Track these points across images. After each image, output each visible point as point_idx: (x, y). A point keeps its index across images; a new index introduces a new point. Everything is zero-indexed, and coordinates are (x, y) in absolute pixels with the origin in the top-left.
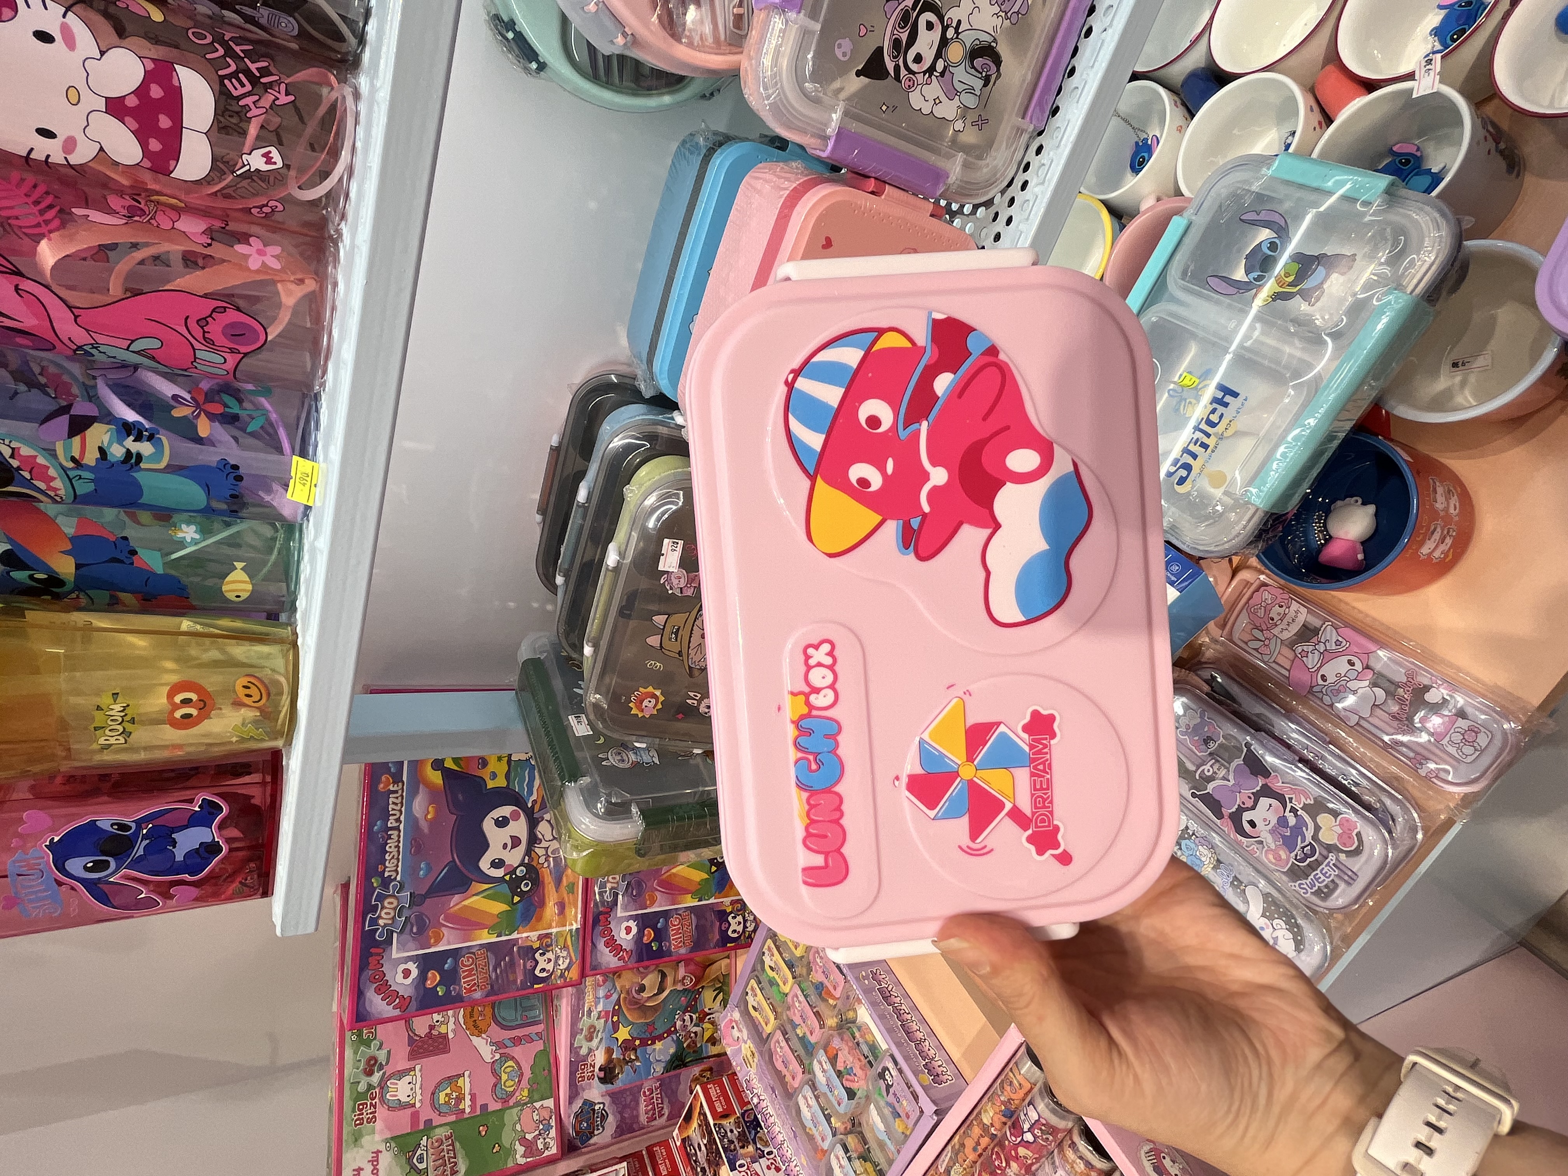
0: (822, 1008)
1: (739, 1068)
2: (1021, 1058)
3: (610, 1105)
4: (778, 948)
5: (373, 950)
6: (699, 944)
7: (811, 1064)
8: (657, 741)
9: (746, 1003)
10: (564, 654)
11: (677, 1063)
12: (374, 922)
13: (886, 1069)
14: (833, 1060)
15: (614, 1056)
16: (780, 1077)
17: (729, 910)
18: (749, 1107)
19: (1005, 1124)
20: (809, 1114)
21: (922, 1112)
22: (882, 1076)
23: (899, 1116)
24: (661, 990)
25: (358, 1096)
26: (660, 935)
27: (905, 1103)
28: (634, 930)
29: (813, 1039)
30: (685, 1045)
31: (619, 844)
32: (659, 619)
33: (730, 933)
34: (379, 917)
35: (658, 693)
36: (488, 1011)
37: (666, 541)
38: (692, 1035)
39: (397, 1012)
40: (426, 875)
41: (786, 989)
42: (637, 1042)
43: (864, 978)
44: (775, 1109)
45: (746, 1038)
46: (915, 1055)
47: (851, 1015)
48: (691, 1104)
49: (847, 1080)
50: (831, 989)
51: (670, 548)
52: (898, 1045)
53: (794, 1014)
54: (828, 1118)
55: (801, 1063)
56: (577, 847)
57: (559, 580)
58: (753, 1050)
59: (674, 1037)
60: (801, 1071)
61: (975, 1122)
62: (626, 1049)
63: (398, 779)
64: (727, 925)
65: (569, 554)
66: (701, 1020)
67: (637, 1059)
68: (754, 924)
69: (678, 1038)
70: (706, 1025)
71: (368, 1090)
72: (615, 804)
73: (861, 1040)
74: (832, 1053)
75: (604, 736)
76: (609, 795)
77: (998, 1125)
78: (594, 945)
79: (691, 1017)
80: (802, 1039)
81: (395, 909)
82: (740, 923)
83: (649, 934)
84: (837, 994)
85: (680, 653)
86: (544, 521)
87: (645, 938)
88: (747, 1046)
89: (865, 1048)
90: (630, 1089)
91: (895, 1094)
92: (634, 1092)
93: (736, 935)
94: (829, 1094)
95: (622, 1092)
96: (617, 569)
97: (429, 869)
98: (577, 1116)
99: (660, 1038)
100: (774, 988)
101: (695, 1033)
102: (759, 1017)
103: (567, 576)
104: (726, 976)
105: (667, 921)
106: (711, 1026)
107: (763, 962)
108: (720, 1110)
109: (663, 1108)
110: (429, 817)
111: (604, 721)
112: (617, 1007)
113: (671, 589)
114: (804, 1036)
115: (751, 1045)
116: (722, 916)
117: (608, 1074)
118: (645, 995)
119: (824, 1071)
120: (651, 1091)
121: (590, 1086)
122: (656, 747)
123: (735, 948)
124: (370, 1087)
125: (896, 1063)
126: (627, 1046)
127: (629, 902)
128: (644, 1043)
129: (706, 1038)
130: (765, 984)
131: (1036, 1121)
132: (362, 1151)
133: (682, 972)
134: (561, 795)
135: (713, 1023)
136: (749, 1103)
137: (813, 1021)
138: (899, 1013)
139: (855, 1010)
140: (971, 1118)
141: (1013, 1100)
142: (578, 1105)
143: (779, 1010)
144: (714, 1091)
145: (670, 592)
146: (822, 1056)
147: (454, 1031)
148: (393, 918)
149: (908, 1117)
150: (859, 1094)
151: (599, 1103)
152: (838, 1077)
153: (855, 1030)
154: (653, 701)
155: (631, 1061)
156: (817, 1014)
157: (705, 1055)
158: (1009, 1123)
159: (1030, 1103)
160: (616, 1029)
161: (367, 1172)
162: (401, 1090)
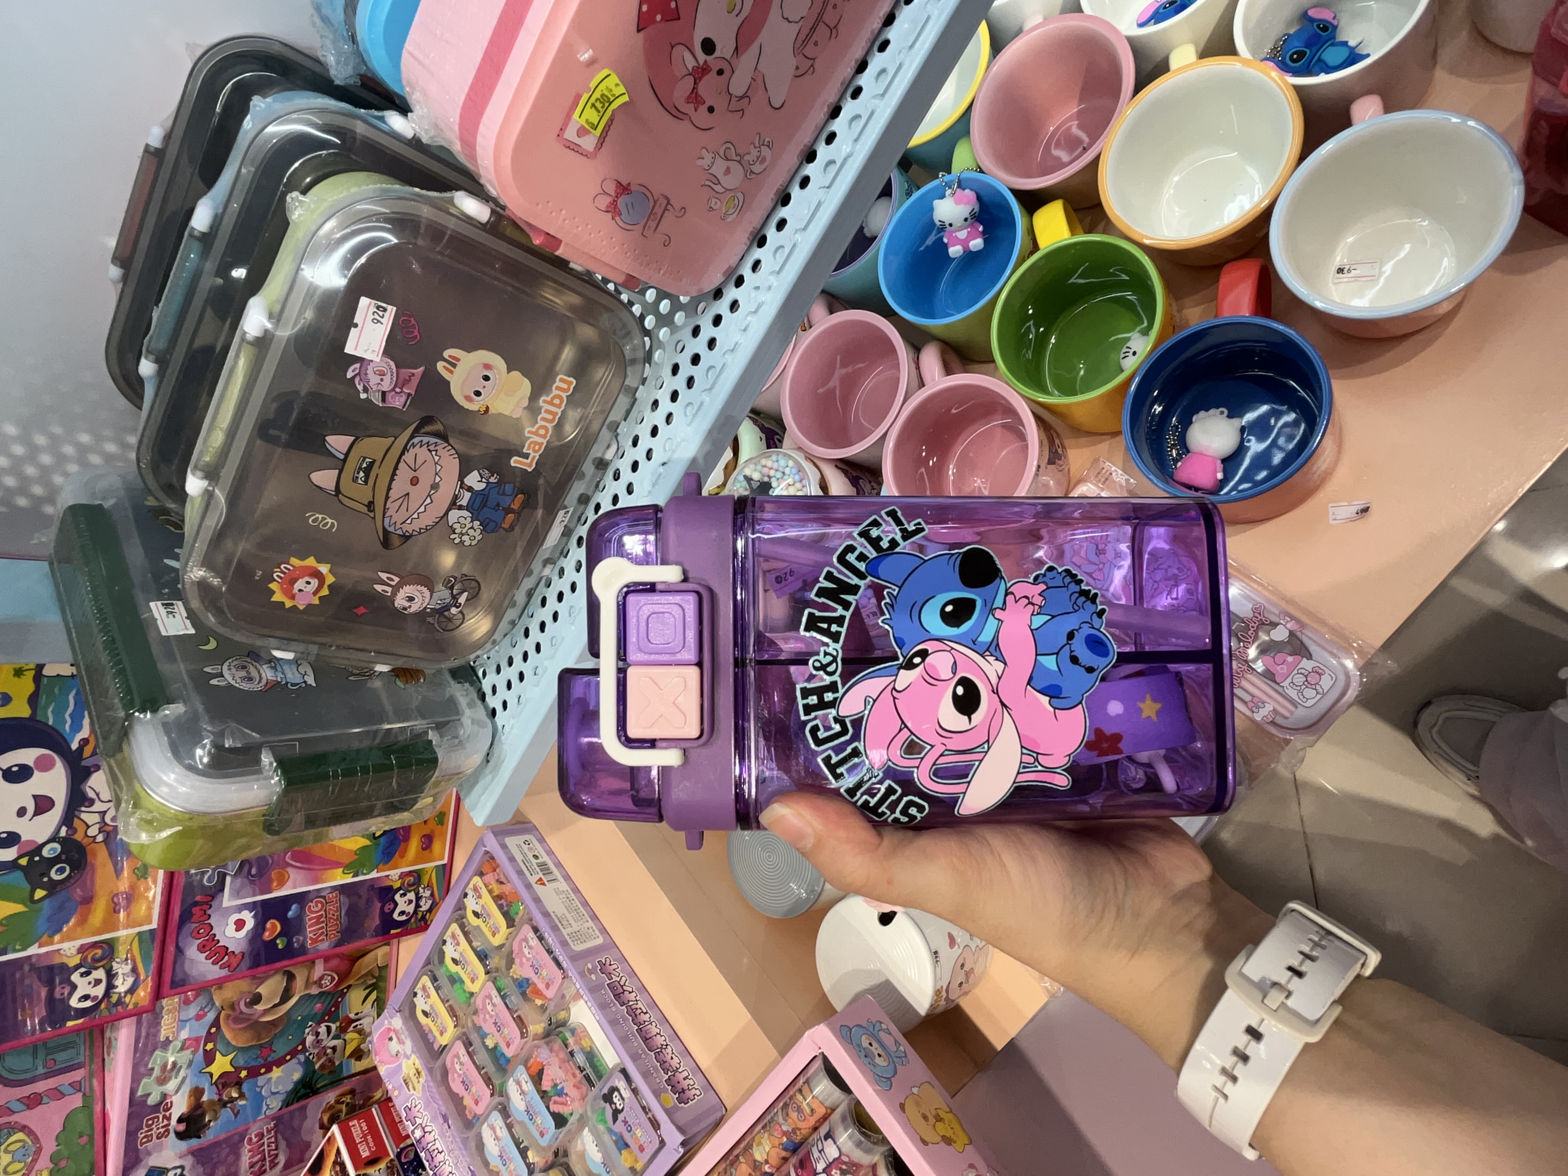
0: (526, 1011)
1: (396, 1093)
2: (816, 1073)
3: (193, 1167)
4: (466, 934)
6: (349, 933)
7: (503, 1084)
8: (314, 649)
9: (413, 1007)
10: (151, 502)
11: (302, 1091)
13: (614, 1089)
14: (537, 1078)
15: (205, 1098)
16: (457, 1101)
17: (397, 885)
18: (408, 1142)
19: (785, 1159)
20: (497, 1149)
21: (662, 1143)
22: (608, 1098)
23: (627, 1146)
24: (286, 998)
26: (291, 928)
27: (639, 1133)
28: (250, 924)
29: (509, 1053)
30: (317, 1067)
31: (237, 816)
32: (338, 443)
33: (395, 916)
35: (324, 569)
37: (364, 301)
38: (329, 1051)
41: (474, 988)
42: (244, 1074)
43: (591, 972)
44: (446, 1142)
45: (409, 1052)
46: (655, 1069)
47: (562, 1015)
48: (322, 1150)
49: (555, 1103)
50: (541, 986)
51: (370, 317)
52: (635, 1057)
53: (485, 1020)
54: (523, 1153)
55: (488, 1081)
56: (149, 822)
57: (146, 368)
58: (420, 1069)
59: (302, 1057)
60: (489, 1092)
61: (742, 1159)
62: (225, 1086)
64: (392, 906)
65: (171, 322)
66: (343, 1030)
67: (242, 1096)
68: (430, 902)
69: (307, 1058)
70: (350, 1035)
72: (231, 750)
73: (576, 1048)
74: (535, 1070)
75: (218, 637)
76: (221, 735)
77: (775, 1161)
78: (180, 951)
79: (329, 1029)
80: (494, 1053)
82: (410, 902)
83: (274, 927)
84: (550, 993)
85: (370, 505)
86: (125, 279)
87: (267, 934)
88: (411, 1062)
89: (580, 1059)
90: (227, 1140)
91: (625, 1122)
92: (233, 1143)
93: (404, 918)
94: (528, 1122)
95: (213, 1145)
96: (263, 342)
99: (280, 1062)
100: (457, 986)
101: (334, 1049)
102: (431, 1025)
103: (162, 361)
104: (384, 968)
105: (302, 908)
106: (356, 1035)
107: (442, 954)
108: (365, 1154)
109: (277, 1155)
111: (219, 612)
112: (213, 1030)
113: (366, 390)
114: (496, 1047)
115: (417, 1062)
116: (386, 893)
117: (192, 1125)
118: (260, 1007)
119: (523, 1093)
120: (261, 1136)
121: (160, 1148)
122: (312, 658)
123: (398, 936)
125: (628, 1079)
126: (226, 1081)
127: (243, 886)
128: (254, 1073)
129: (348, 1051)
130: (443, 981)
131: (835, 1160)
133: (319, 969)
134: (125, 734)
135: (360, 1032)
136: (408, 1136)
137: (512, 1030)
138: (633, 1013)
139: (568, 1010)
140: (736, 1152)
141: (800, 1129)
143: (460, 1013)
144: (357, 1127)
145: (363, 396)
146: (521, 1074)
149: (642, 1149)
150: (572, 1120)
151: (176, 1168)
152: (542, 1098)
153: (568, 1035)
154: (315, 583)
155: (232, 1100)
156: (520, 1022)
157: (345, 1074)
158: (794, 1160)
159: (828, 1136)
160: (209, 1058)
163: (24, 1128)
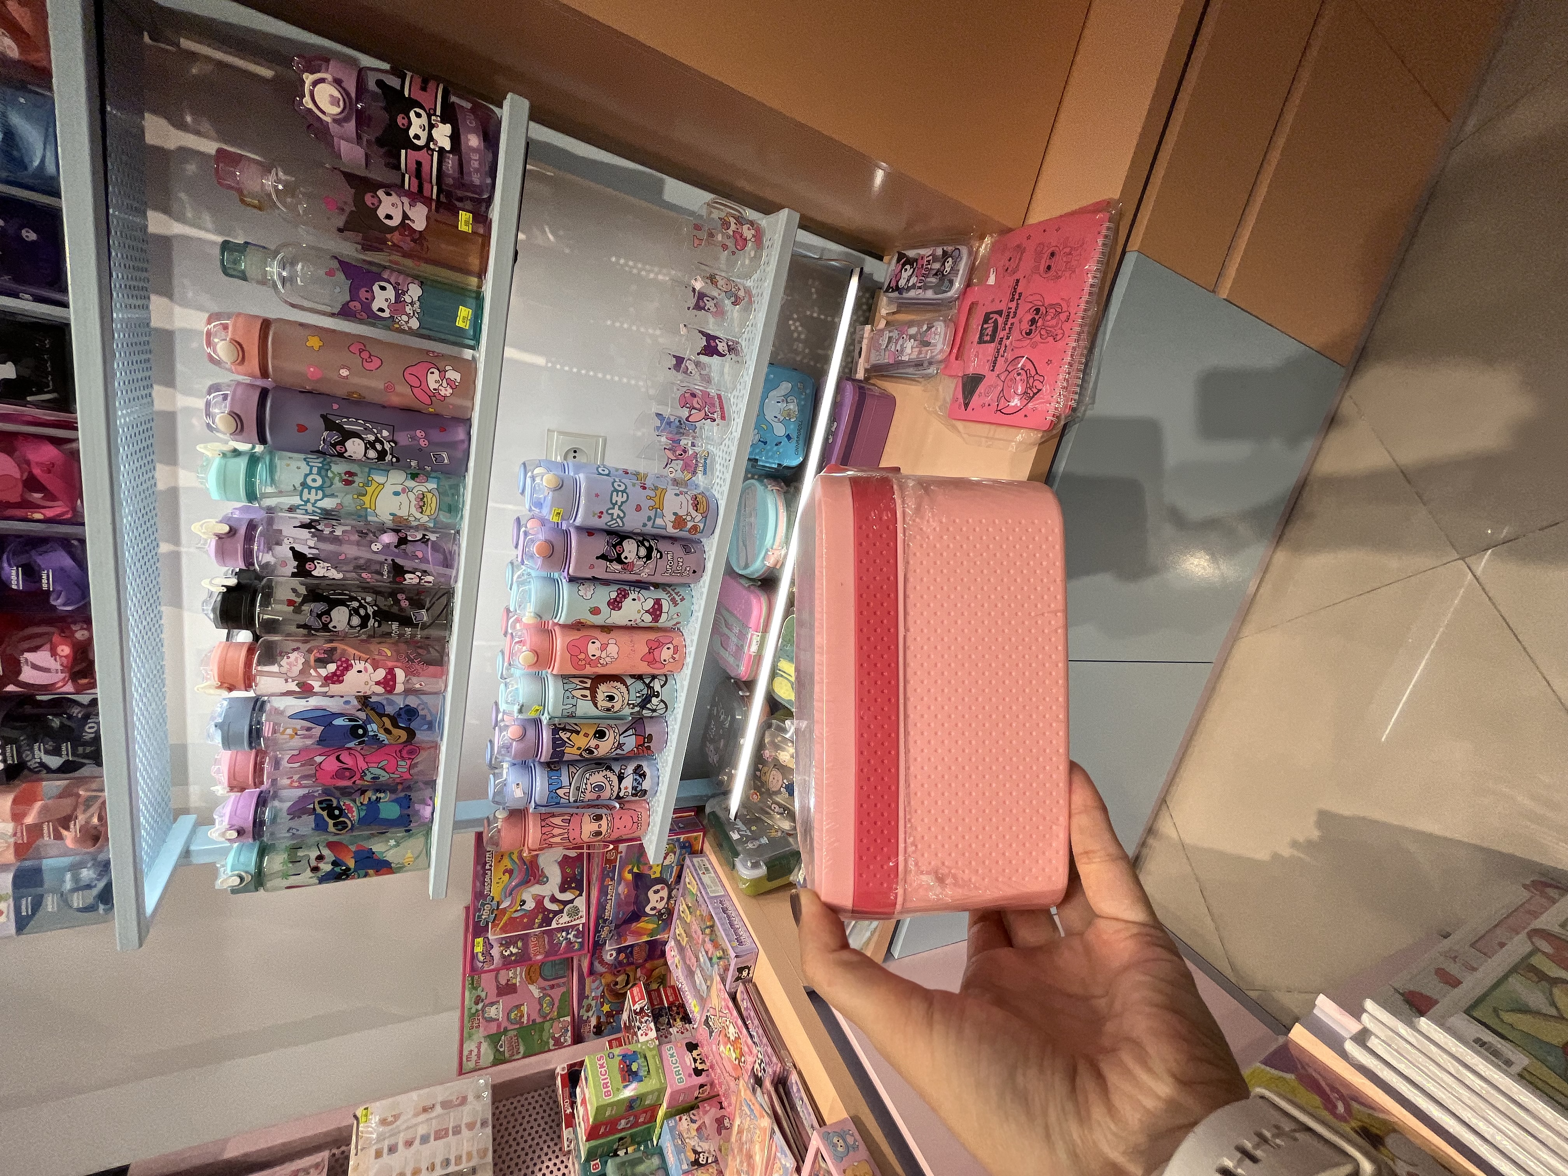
25: (471, 1015)
36: (538, 971)
71: (476, 1012)
132: (473, 1042)
147: (520, 982)
161: (475, 1052)
162: (492, 1012)
163: (550, 996)
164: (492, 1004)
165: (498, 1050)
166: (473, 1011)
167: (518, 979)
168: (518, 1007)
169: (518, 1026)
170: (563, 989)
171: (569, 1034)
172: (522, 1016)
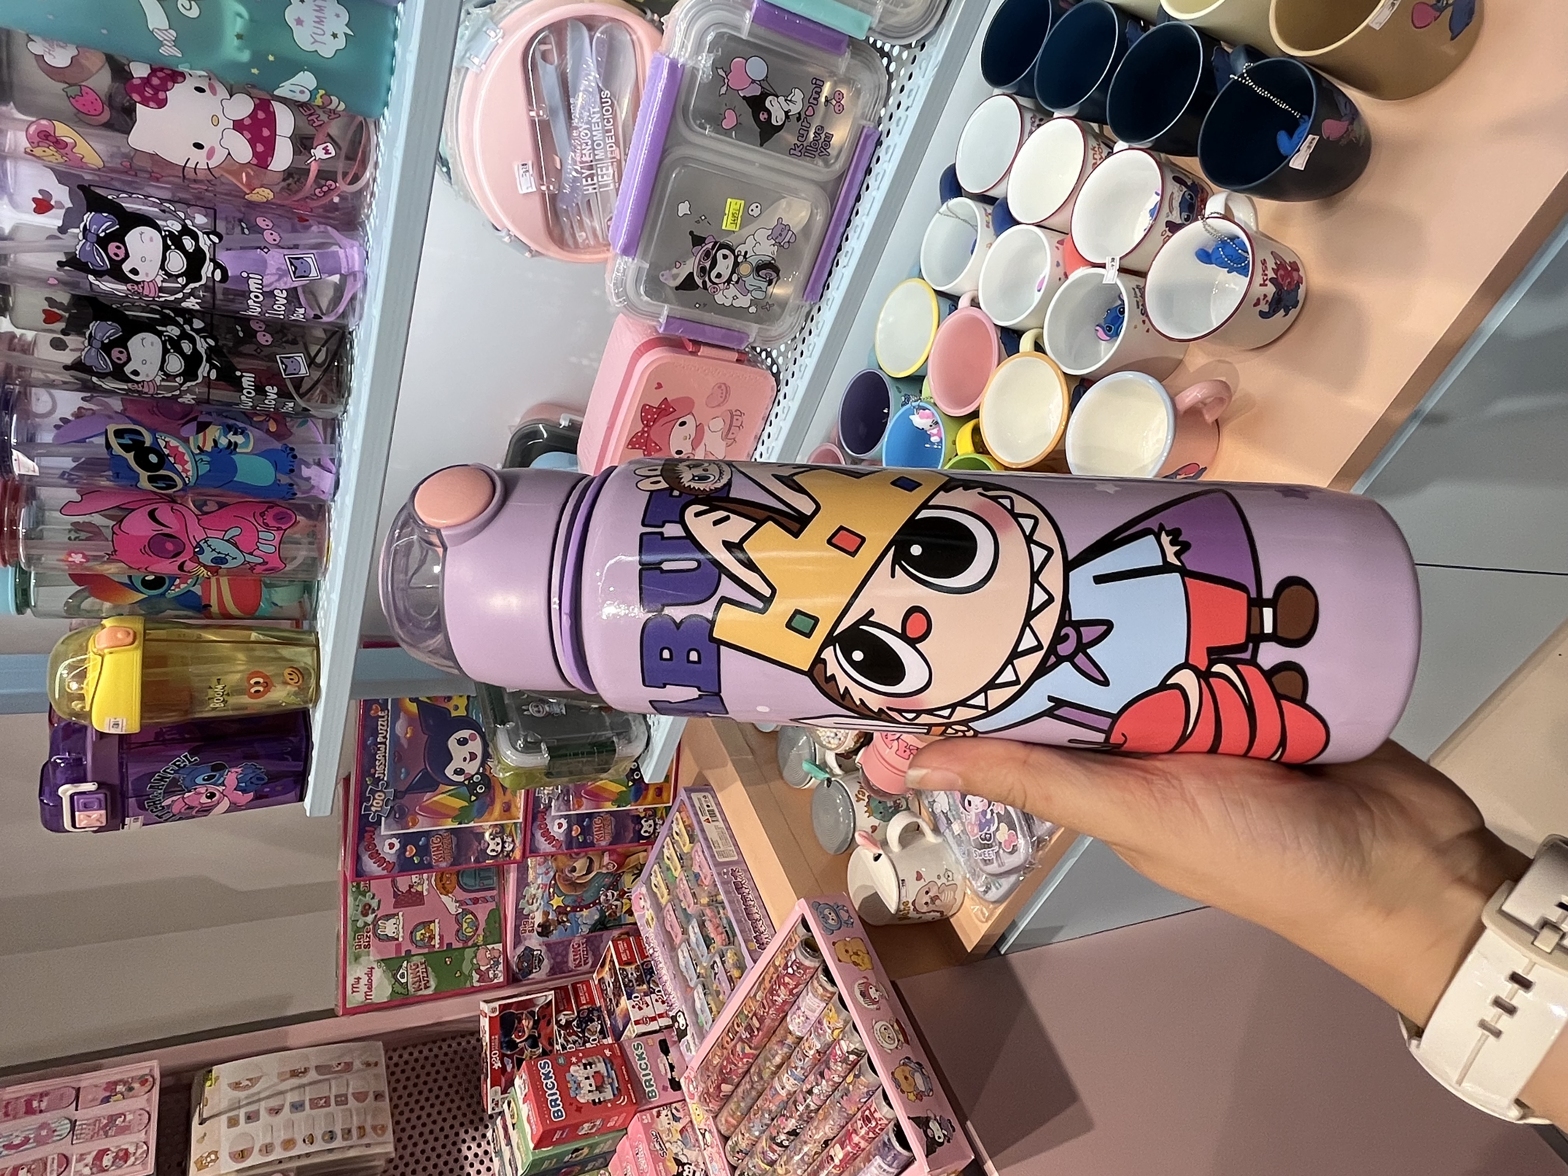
0: (697, 890)
1: (642, 928)
2: (799, 923)
3: (545, 952)
4: (673, 844)
5: (367, 828)
6: (617, 839)
7: (688, 928)
9: (651, 881)
11: (600, 926)
12: (368, 809)
15: (550, 917)
16: (668, 935)
17: (642, 815)
20: (684, 963)
24: (589, 871)
25: (357, 930)
26: (586, 831)
28: (565, 826)
29: (689, 911)
30: (607, 914)
31: (533, 769)
33: (642, 832)
34: (372, 805)
36: (454, 877)
38: (614, 907)
39: (385, 872)
40: (405, 778)
41: (676, 874)
42: (569, 909)
44: (663, 958)
46: (749, 929)
48: (605, 956)
53: (680, 893)
54: (695, 965)
55: (682, 928)
56: (504, 769)
58: (653, 916)
59: (599, 907)
60: (681, 932)
62: (560, 913)
63: (384, 707)
64: (640, 827)
66: (621, 896)
67: (569, 921)
69: (602, 908)
70: (625, 900)
71: (364, 926)
72: (530, 743)
76: (527, 736)
78: (533, 835)
79: (613, 894)
81: (383, 800)
82: (651, 826)
83: (577, 829)
87: (573, 833)
90: (563, 942)
92: (565, 944)
93: (647, 834)
94: (696, 948)
95: (555, 943)
97: (407, 774)
98: (519, 957)
99: (587, 907)
100: (669, 872)
101: (616, 906)
102: (658, 892)
104: (641, 866)
105: (591, 821)
106: (629, 902)
107: (663, 854)
108: (625, 959)
109: (587, 958)
110: (408, 735)
112: (553, 882)
114: (684, 908)
115: (652, 913)
116: (637, 819)
117: (545, 930)
118: (576, 874)
119: (695, 934)
120: (579, 945)
121: (530, 938)
124: (366, 924)
126: (561, 911)
127: (561, 806)
128: (574, 910)
129: (624, 910)
130: (663, 869)
132: (360, 967)
133: (606, 859)
134: (496, 733)
135: (630, 899)
137: (691, 900)
138: (745, 900)
142: (520, 949)
143: (671, 888)
144: (622, 946)
146: (695, 923)
147: (428, 890)
148: (381, 807)
151: (537, 950)
155: (564, 922)
156: (694, 895)
157: (623, 922)
160: (551, 897)
161: (364, 980)
162: (389, 928)
163: (472, 913)
164: (388, 917)
165: (397, 980)
166: (360, 924)
167: (426, 886)
168: (426, 924)
169: (426, 951)
170: (493, 906)
171: (501, 967)
172: (432, 938)
